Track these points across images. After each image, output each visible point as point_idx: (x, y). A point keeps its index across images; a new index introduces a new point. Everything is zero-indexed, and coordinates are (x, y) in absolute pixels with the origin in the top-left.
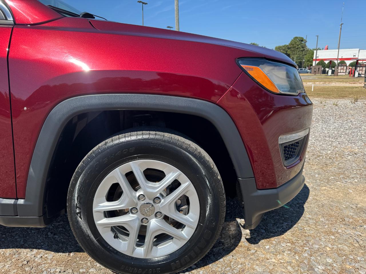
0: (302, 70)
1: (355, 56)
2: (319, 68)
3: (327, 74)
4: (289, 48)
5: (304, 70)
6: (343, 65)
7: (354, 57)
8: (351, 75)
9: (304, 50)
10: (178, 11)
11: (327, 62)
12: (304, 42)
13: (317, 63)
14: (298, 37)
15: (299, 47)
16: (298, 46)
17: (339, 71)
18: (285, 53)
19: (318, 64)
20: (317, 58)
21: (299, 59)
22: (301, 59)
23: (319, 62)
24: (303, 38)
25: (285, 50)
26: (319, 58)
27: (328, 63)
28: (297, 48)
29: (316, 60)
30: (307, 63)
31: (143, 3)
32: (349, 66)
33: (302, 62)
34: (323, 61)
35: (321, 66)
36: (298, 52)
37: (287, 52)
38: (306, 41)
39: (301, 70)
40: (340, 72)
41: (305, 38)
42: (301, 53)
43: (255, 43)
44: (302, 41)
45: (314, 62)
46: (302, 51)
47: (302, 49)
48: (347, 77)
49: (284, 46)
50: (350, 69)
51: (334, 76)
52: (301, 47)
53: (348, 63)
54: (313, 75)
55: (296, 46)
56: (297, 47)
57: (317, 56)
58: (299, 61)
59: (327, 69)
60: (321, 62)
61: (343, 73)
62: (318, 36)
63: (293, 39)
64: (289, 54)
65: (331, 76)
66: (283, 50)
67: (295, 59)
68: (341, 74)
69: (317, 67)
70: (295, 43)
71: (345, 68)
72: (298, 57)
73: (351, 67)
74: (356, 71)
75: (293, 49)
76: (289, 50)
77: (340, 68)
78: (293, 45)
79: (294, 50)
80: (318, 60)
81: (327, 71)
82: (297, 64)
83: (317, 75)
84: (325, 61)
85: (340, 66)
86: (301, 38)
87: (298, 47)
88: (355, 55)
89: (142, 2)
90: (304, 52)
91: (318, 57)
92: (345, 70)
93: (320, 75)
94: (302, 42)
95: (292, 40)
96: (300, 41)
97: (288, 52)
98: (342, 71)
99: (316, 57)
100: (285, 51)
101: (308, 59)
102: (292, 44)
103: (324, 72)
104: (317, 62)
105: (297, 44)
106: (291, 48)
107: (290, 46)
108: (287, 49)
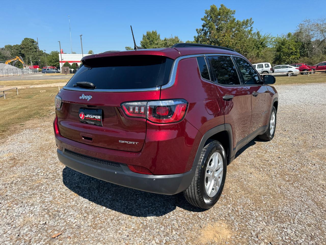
2: (67, 69)
4: (22, 49)
11: (71, 64)
12: (35, 44)
14: (29, 38)
15: (32, 48)
20: (63, 60)
21: (35, 59)
22: (37, 59)
23: (65, 64)
24: (34, 40)
25: (18, 50)
26: (64, 60)
28: (31, 49)
29: (62, 62)
30: (49, 64)
33: (38, 62)
34: (68, 63)
35: (68, 67)
36: (32, 52)
37: (20, 51)
38: (38, 43)
39: (47, 70)
41: (36, 40)
42: (34, 53)
44: (33, 42)
45: (61, 64)
47: (35, 50)
49: (16, 46)
52: (34, 48)
55: (29, 47)
56: (30, 48)
57: (62, 58)
58: (35, 60)
60: (67, 64)
63: (24, 40)
64: (24, 54)
66: (16, 49)
67: (31, 59)
69: (65, 68)
70: (28, 44)
72: (33, 57)
75: (26, 49)
76: (22, 50)
78: (26, 45)
79: (28, 50)
80: (64, 62)
81: (72, 71)
82: (34, 63)
84: (70, 63)
86: (32, 39)
87: (31, 48)
90: (37, 52)
91: (63, 59)
93: (69, 74)
96: (31, 42)
100: (18, 51)
101: (50, 60)
102: (24, 44)
104: (63, 64)
105: (30, 45)
106: (24, 48)
107: (22, 47)
108: (20, 49)
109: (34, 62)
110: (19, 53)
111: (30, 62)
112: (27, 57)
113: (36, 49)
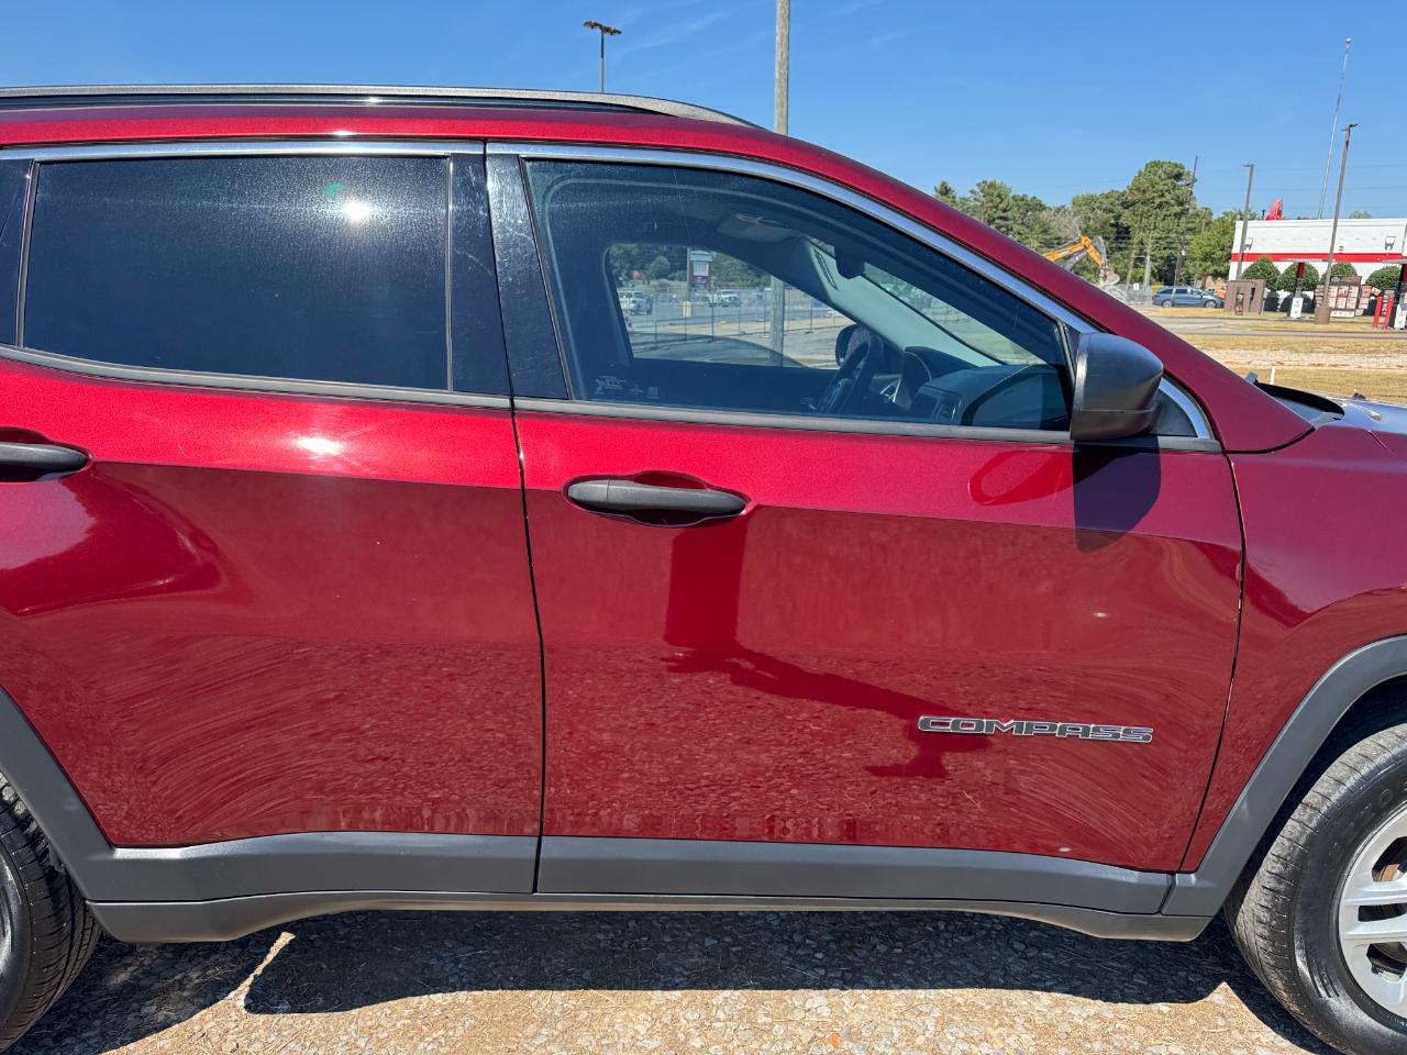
0: (1185, 292)
1: (1391, 245)
3: (1285, 314)
4: (1126, 205)
5: (1192, 292)
6: (1346, 279)
7: (1389, 251)
8: (1382, 320)
9: (1183, 213)
10: (785, 85)
11: (1282, 267)
12: (1184, 183)
13: (1247, 271)
14: (1164, 163)
15: (1167, 203)
16: (1163, 196)
17: (1332, 304)
18: (1113, 221)
19: (1250, 274)
20: (1247, 251)
21: (1165, 249)
22: (1174, 246)
23: (1252, 266)
24: (1182, 168)
25: (1111, 211)
26: (1254, 250)
27: (1287, 272)
28: (1160, 206)
29: (1244, 257)
31: (606, 30)
32: (1370, 283)
33: (1176, 259)
34: (1270, 262)
35: (1261, 282)
36: (1163, 220)
37: (1118, 217)
38: (1194, 180)
39: (1178, 292)
40: (1336, 309)
41: (1188, 168)
42: (1171, 223)
43: (998, 182)
44: (1178, 177)
45: (1233, 266)
46: (1175, 215)
47: (1177, 209)
48: (1364, 326)
49: (1107, 196)
51: (1315, 322)
52: (1173, 202)
53: (1365, 270)
54: (1232, 315)
55: (1154, 198)
56: (1157, 201)
57: (1248, 242)
58: (1166, 253)
59: (1283, 294)
60: (1262, 267)
61: (1345, 309)
62: (1252, 167)
63: (1143, 170)
64: (1129, 227)
65: (1299, 320)
66: (1104, 210)
67: (1150, 246)
68: (1338, 314)
69: (1247, 286)
70: (1153, 187)
71: (1355, 290)
72: (1160, 238)
73: (1377, 291)
74: (1399, 306)
75: (1140, 208)
76: (1127, 212)
77: (1334, 290)
78: (1144, 191)
79: (1148, 210)
80: (1250, 257)
81: (1280, 302)
82: (1157, 264)
83: (1246, 315)
84: (1276, 264)
85: (1335, 284)
86: (1176, 165)
87: (1163, 199)
88: (1390, 241)
89: (601, 26)
90: (1183, 219)
91: (1250, 246)
92: (1355, 300)
93: (1256, 315)
94: (1179, 183)
95: (1140, 174)
96: (1170, 178)
97: (1122, 218)
98: (1342, 303)
99: (1243, 246)
100: (1111, 215)
101: (1208, 249)
102: (1138, 189)
103: (1271, 305)
104: (1246, 265)
105: (1160, 188)
106: (1134, 203)
107: (1130, 198)
108: (1120, 208)
109: (1162, 258)
110: (1112, 225)
111: (1142, 260)
112: (1136, 241)
113: (1181, 204)
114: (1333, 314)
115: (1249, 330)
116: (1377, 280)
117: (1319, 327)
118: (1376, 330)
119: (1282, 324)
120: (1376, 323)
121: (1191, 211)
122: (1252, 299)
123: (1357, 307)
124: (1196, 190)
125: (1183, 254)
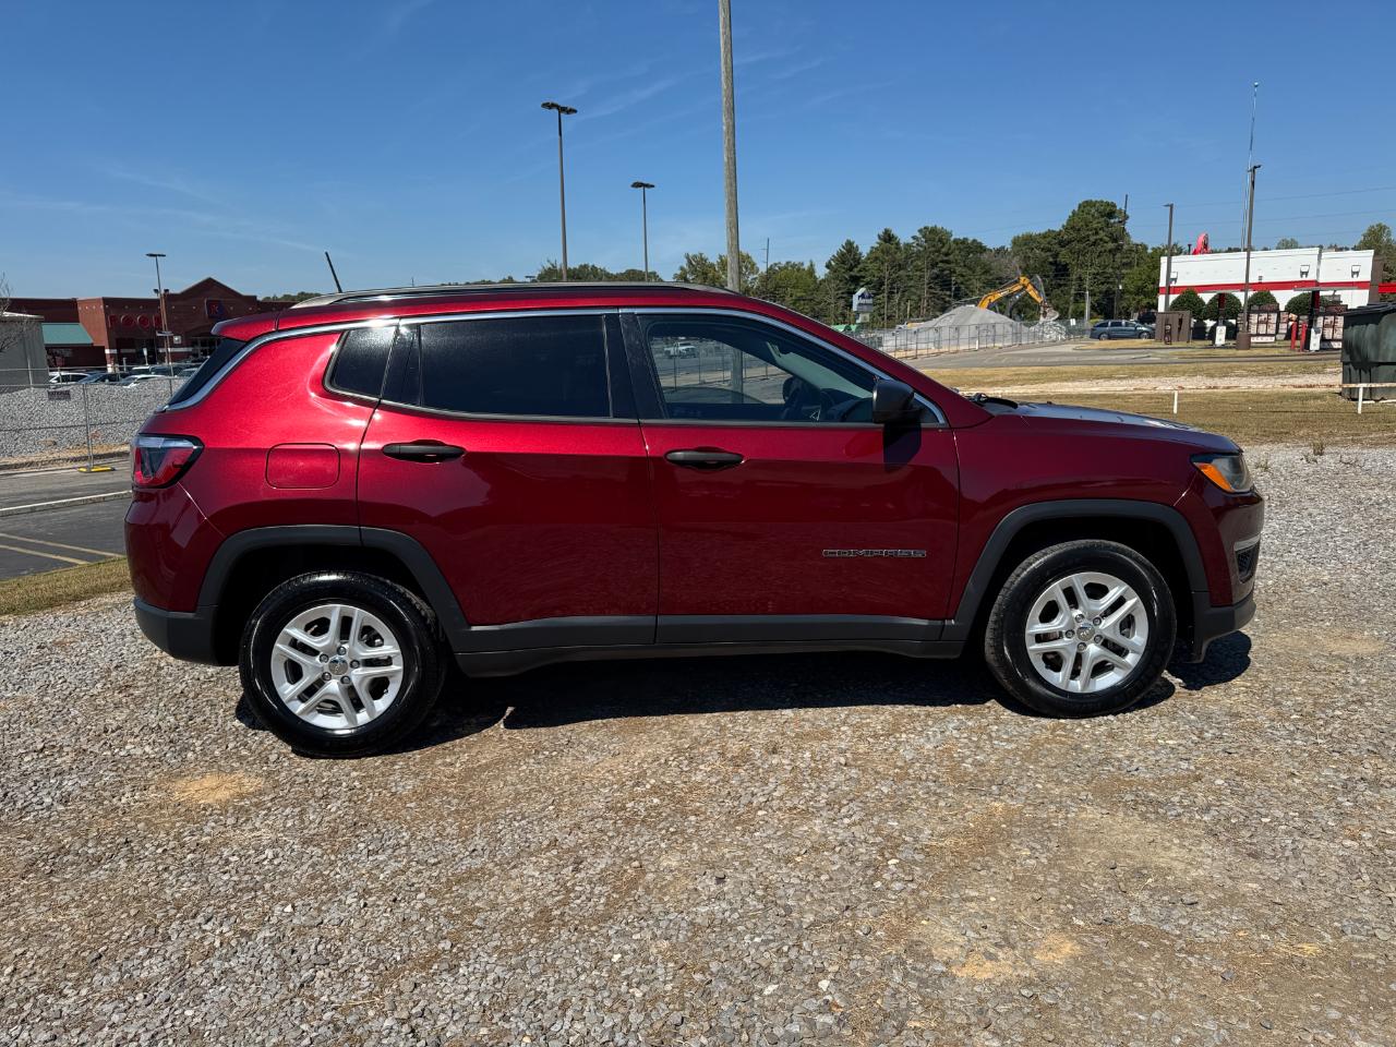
0: (1120, 324)
1: (1306, 273)
2: (1181, 321)
3: (1211, 342)
4: (1062, 244)
5: (1127, 325)
6: (1266, 307)
7: (1304, 278)
8: (1298, 343)
9: (1119, 248)
11: (1206, 297)
12: (1117, 220)
13: (1174, 302)
14: (1097, 202)
15: (1101, 240)
16: (1097, 233)
17: (1253, 330)
18: (1051, 260)
19: (1177, 305)
20: (1173, 284)
21: (1103, 283)
22: (1111, 280)
23: (1178, 298)
24: (1114, 206)
25: (1050, 250)
26: (1180, 283)
27: (1211, 301)
28: (1094, 244)
29: (1169, 290)
30: (1134, 299)
31: (562, 110)
32: (1289, 309)
33: (1114, 293)
34: (1195, 294)
35: (1188, 313)
36: (1099, 256)
37: (1056, 255)
38: (1126, 217)
39: (1113, 325)
40: (1258, 335)
41: (1120, 206)
42: (1107, 259)
43: (939, 226)
44: (1111, 215)
45: (1162, 299)
46: (1110, 251)
47: (1111, 245)
48: (1282, 350)
49: (1044, 236)
50: (1290, 320)
51: (1236, 347)
52: (1107, 239)
53: (1283, 298)
54: (1162, 345)
55: (1088, 236)
56: (1092, 239)
57: (1173, 276)
58: (1104, 288)
59: (1209, 323)
60: (1188, 298)
61: (1266, 335)
62: (1171, 206)
63: (1076, 209)
64: (1067, 264)
65: (1223, 347)
66: (1043, 249)
67: (1087, 283)
68: (1260, 339)
69: (1176, 317)
70: (1087, 226)
71: (1274, 317)
72: (1098, 274)
73: (1294, 316)
74: (1313, 330)
75: (1076, 246)
76: (1064, 251)
77: (1254, 318)
78: (1079, 230)
79: (1084, 248)
80: (1175, 290)
81: (1208, 330)
82: (1096, 298)
83: (1175, 344)
84: (1201, 295)
85: (1254, 312)
86: (1108, 204)
87: (1098, 237)
88: (1304, 270)
89: (557, 107)
90: (1118, 255)
91: (1175, 280)
92: (1275, 326)
93: (1184, 344)
94: (1112, 221)
95: (1074, 212)
96: (1102, 216)
97: (1060, 256)
98: (1262, 329)
99: (1169, 280)
100: (1048, 254)
101: (1140, 283)
102: (1073, 228)
103: (1200, 333)
104: (1173, 297)
105: (1095, 226)
106: (1069, 242)
107: (1066, 237)
108: (1056, 247)
109: (1100, 292)
110: (1051, 263)
111: (1082, 296)
112: (1074, 277)
113: (1115, 240)
114: (1254, 340)
115: (1176, 358)
116: (1294, 306)
117: (1241, 352)
118: (1293, 353)
119: (1208, 351)
120: (1293, 347)
121: (1125, 247)
122: (1180, 329)
123: (1277, 332)
124: (1128, 227)
125: (1121, 287)
